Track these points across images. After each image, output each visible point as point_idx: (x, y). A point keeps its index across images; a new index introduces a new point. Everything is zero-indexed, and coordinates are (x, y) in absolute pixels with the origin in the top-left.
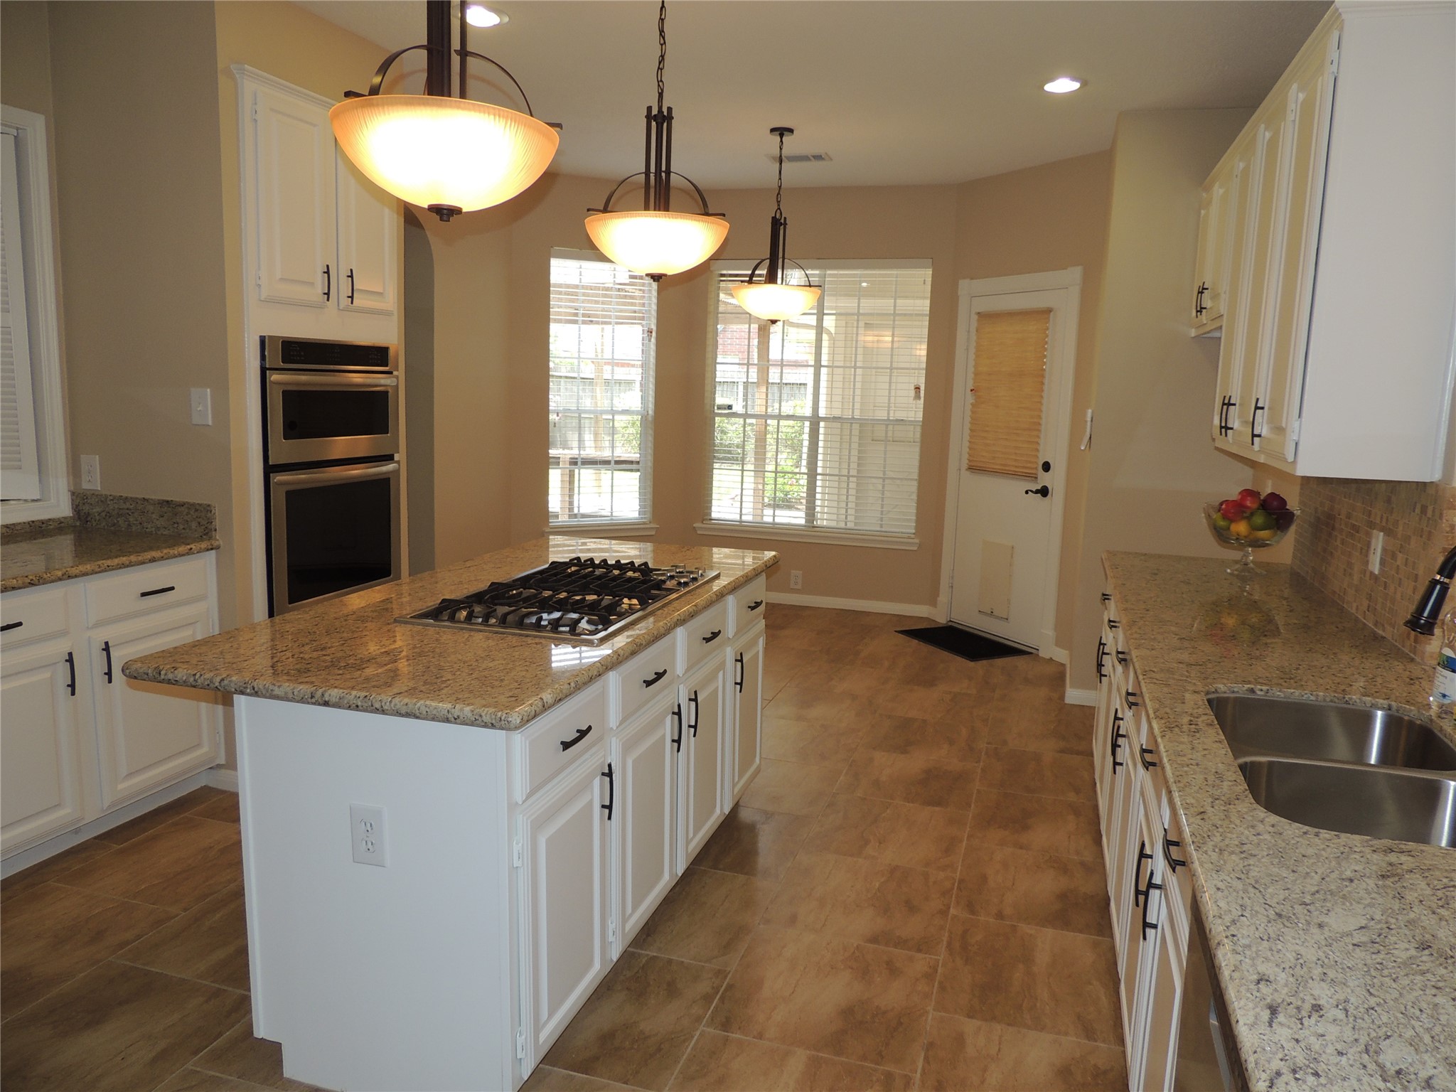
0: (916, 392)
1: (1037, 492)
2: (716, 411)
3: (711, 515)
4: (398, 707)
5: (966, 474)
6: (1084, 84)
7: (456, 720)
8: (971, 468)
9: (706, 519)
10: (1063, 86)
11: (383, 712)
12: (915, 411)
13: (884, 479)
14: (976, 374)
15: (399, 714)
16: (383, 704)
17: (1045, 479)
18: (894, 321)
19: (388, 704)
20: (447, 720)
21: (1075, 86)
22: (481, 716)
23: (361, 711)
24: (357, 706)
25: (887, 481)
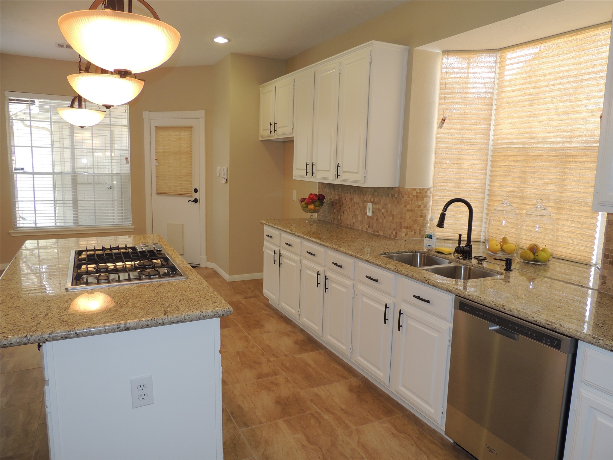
0: (127, 161)
1: (193, 201)
2: (14, 171)
3: (17, 225)
4: (172, 319)
5: (155, 196)
6: (229, 40)
7: (205, 318)
8: (158, 193)
9: (15, 228)
10: (220, 40)
11: (163, 324)
12: (127, 169)
13: (95, 201)
14: (157, 153)
15: (173, 323)
16: (164, 320)
17: (196, 196)
18: (110, 128)
19: (166, 319)
20: (200, 319)
21: (226, 41)
22: (217, 312)
23: (151, 327)
24: (148, 325)
25: (96, 202)
